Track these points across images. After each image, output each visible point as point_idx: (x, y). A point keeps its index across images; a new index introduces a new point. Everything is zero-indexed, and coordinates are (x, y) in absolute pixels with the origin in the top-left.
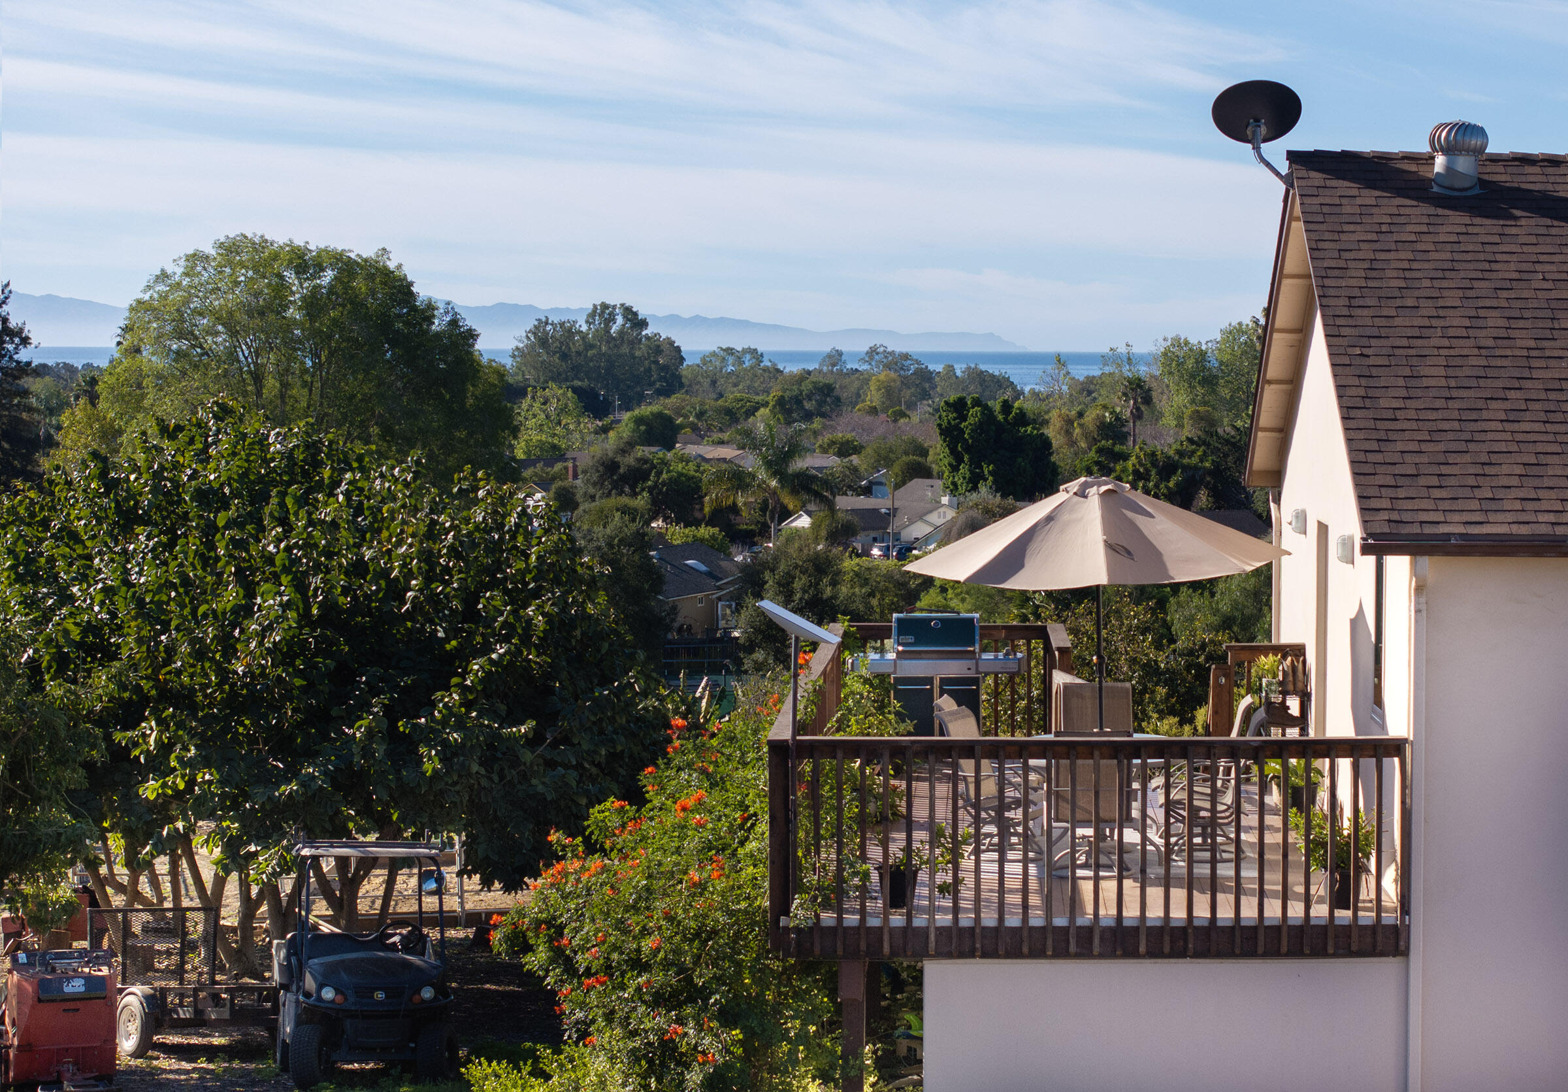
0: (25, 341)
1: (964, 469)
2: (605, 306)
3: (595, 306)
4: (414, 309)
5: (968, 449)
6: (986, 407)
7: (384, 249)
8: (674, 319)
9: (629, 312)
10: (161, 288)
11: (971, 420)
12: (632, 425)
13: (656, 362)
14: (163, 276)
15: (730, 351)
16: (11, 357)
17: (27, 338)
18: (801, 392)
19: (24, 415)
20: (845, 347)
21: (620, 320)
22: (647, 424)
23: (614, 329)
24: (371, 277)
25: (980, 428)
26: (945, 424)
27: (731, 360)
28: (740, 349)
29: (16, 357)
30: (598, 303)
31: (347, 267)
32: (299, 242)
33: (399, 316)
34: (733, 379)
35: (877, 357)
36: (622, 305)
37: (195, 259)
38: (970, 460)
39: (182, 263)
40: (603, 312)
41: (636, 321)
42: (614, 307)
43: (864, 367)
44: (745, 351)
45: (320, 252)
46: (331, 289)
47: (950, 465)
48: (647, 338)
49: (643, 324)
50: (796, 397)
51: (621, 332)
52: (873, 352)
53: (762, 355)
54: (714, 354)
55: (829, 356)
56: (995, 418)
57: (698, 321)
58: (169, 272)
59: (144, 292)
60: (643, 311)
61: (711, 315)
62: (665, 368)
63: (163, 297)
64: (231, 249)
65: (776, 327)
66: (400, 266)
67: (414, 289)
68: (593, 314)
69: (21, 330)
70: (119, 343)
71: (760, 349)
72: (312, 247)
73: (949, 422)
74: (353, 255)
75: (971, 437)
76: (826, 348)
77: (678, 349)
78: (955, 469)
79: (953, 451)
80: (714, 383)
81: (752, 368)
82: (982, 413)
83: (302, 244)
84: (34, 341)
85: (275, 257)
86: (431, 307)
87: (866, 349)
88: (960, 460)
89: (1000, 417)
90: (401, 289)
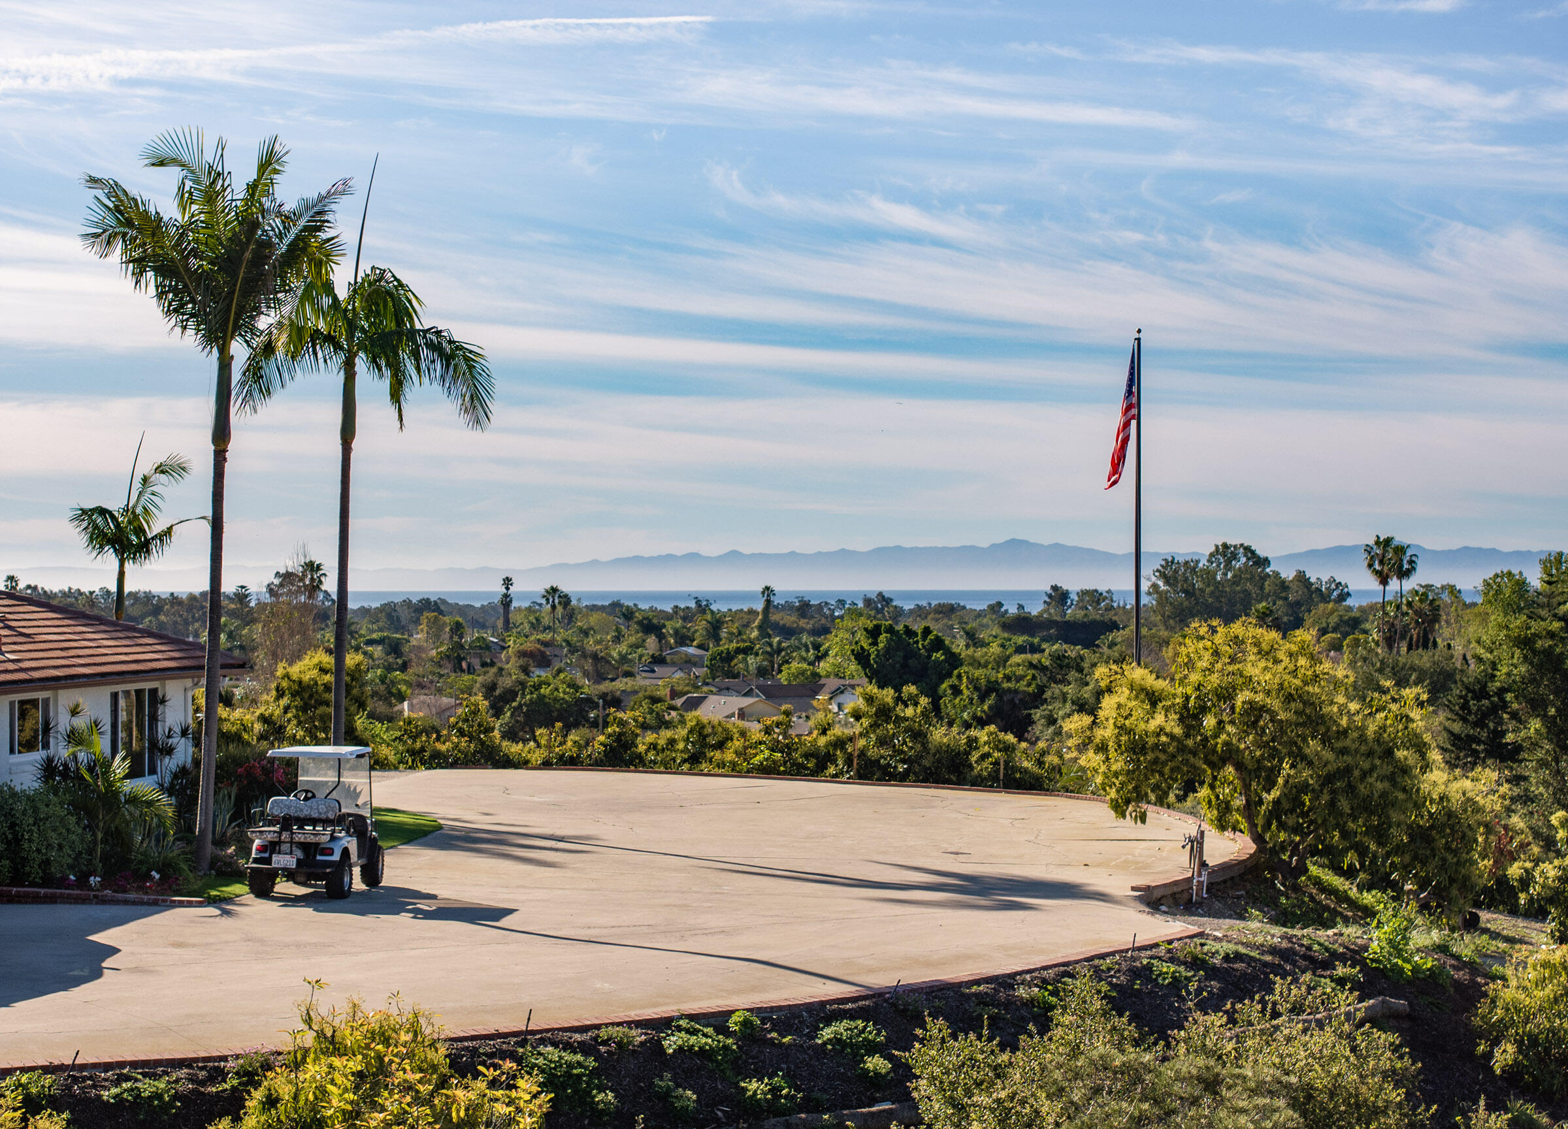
2: (1226, 547)
3: (1217, 547)
9: (1248, 549)
21: (1242, 558)
30: (1220, 544)
36: (1243, 546)
40: (1225, 552)
41: (1258, 560)
42: (1236, 547)
49: (1266, 562)
51: (1245, 570)
68: (1215, 553)
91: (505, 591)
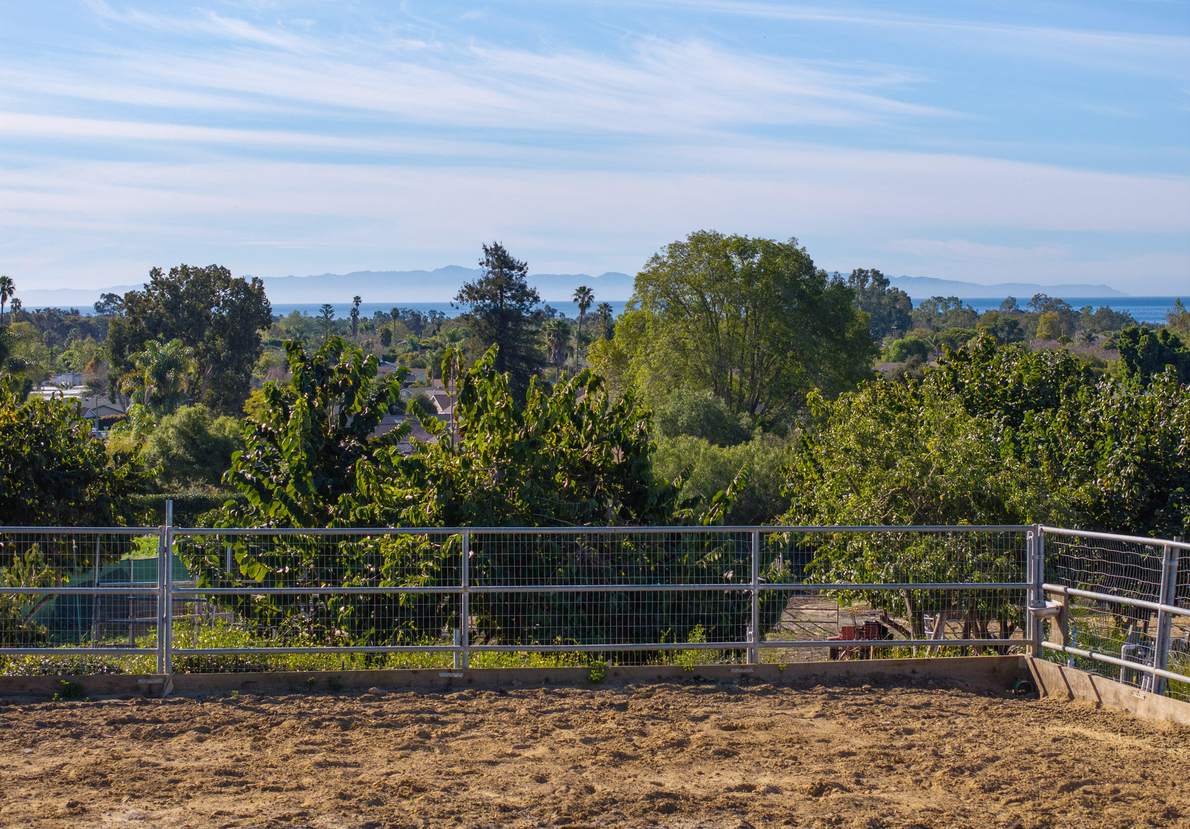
0: (536, 299)
1: (1137, 376)
2: (861, 271)
3: (854, 271)
4: (813, 276)
5: (1140, 362)
6: (1152, 335)
7: (794, 238)
8: (905, 279)
9: (876, 273)
10: (655, 265)
11: (1142, 343)
12: (897, 349)
13: (895, 308)
14: (656, 258)
15: (940, 299)
16: (528, 310)
17: (538, 297)
18: (996, 326)
19: (536, 347)
20: (1018, 295)
21: (871, 280)
22: (907, 348)
23: (867, 286)
24: (787, 256)
25: (1148, 349)
26: (1124, 346)
27: (940, 305)
28: (946, 298)
29: (531, 309)
30: (857, 269)
31: (770, 249)
32: (742, 235)
33: (804, 281)
34: (942, 318)
35: (1040, 302)
36: (873, 270)
37: (676, 248)
38: (1142, 370)
39: (666, 249)
40: (860, 275)
41: (881, 280)
42: (867, 272)
43: (1031, 310)
44: (950, 299)
45: (754, 241)
46: (760, 265)
47: (1127, 373)
48: (889, 291)
49: (887, 282)
50: (993, 329)
51: (873, 288)
52: (1037, 299)
53: (961, 302)
54: (929, 301)
55: (1007, 301)
56: (1158, 342)
57: (920, 280)
58: (660, 255)
59: (645, 267)
60: (886, 273)
61: (914, 275)
62: (900, 311)
63: (656, 270)
64: (699, 240)
65: (956, 283)
66: (804, 249)
67: (814, 265)
68: (853, 276)
69: (534, 292)
70: (576, 300)
71: (960, 297)
72: (749, 238)
73: (1127, 345)
74: (776, 243)
75: (1142, 355)
76: (1004, 296)
77: (909, 298)
78: (1130, 376)
79: (1130, 364)
80: (929, 320)
81: (956, 310)
82: (1150, 339)
83: (743, 236)
84: (542, 299)
85: (726, 244)
86: (824, 275)
87: (1032, 296)
88: (1134, 370)
89: (1161, 341)
90: (807, 265)
91: (355, 307)
